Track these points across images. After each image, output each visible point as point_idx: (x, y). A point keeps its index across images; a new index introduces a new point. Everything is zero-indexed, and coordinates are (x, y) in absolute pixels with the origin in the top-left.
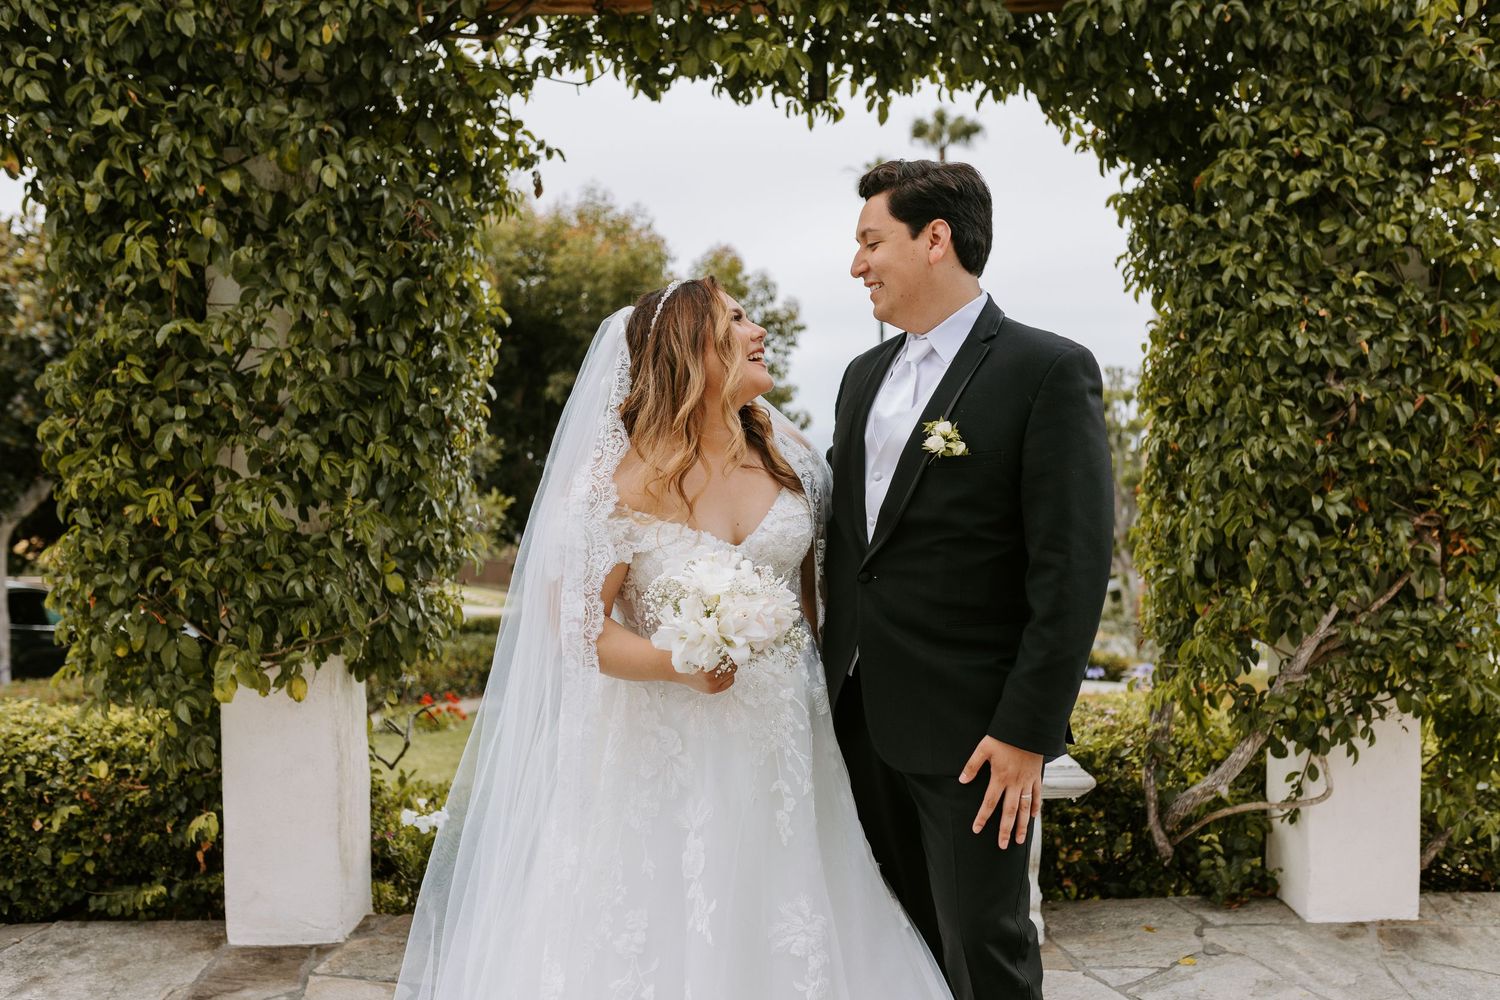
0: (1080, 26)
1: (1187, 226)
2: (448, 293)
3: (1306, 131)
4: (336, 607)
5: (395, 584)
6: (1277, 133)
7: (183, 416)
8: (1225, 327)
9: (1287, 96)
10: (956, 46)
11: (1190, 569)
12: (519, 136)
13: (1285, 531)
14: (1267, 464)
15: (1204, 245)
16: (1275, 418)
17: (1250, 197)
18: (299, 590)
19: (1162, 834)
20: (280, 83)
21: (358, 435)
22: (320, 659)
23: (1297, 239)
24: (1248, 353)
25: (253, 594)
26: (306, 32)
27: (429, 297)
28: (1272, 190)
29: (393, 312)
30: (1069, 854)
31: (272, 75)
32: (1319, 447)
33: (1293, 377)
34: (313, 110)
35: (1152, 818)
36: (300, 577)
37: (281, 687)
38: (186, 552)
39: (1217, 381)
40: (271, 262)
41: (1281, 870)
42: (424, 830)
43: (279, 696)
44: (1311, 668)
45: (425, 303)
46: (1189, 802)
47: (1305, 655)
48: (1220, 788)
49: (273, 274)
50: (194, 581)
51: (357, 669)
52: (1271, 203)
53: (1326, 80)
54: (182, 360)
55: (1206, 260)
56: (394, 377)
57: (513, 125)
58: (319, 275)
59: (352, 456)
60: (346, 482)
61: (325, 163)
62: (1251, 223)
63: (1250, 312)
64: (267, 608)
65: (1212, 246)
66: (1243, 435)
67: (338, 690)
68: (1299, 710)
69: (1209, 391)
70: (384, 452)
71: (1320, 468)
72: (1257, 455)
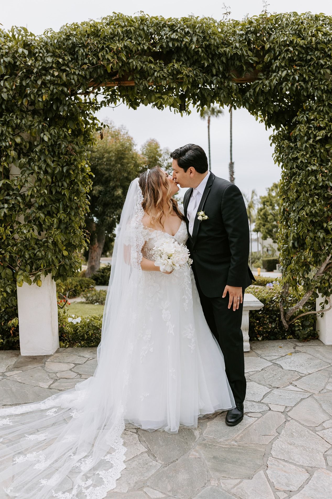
0: (257, 89)
1: (289, 147)
2: (78, 170)
3: (321, 119)
4: (51, 260)
5: (65, 253)
6: (313, 120)
7: (7, 207)
8: (299, 175)
9: (316, 109)
10: (222, 96)
11: (291, 245)
12: (95, 121)
13: (316, 233)
14: (311, 214)
15: (293, 152)
16: (313, 201)
17: (306, 138)
18: (40, 255)
19: (285, 321)
20: (29, 111)
21: (55, 211)
22: (46, 274)
23: (319, 150)
24: (305, 183)
25: (27, 256)
26: (38, 97)
27: (73, 171)
28: (312, 136)
29: (63, 176)
30: (259, 328)
31: (27, 109)
32: (325, 209)
33: (318, 190)
34: (40, 119)
35: (282, 317)
36: (40, 251)
37: (35, 282)
38: (8, 245)
39: (297, 191)
40: (29, 163)
41: (319, 331)
42: (75, 323)
43: (34, 285)
44: (325, 272)
45: (72, 173)
46: (292, 311)
47: (323, 268)
48: (300, 307)
49: (30, 166)
50: (10, 253)
51: (55, 278)
52: (312, 140)
53: (327, 105)
54: (5, 191)
55: (294, 156)
56: (64, 194)
57: (94, 119)
58: (44, 166)
59: (53, 217)
60: (52, 224)
61: (44, 134)
62: (306, 146)
63: (306, 171)
64: (31, 260)
65: (296, 152)
66: (304, 206)
67: (50, 284)
68: (321, 284)
69: (295, 194)
70: (62, 215)
71: (326, 215)
72: (308, 212)
